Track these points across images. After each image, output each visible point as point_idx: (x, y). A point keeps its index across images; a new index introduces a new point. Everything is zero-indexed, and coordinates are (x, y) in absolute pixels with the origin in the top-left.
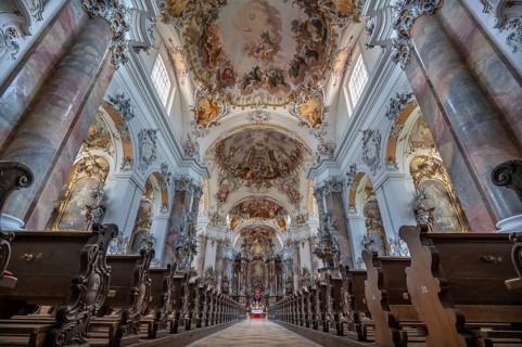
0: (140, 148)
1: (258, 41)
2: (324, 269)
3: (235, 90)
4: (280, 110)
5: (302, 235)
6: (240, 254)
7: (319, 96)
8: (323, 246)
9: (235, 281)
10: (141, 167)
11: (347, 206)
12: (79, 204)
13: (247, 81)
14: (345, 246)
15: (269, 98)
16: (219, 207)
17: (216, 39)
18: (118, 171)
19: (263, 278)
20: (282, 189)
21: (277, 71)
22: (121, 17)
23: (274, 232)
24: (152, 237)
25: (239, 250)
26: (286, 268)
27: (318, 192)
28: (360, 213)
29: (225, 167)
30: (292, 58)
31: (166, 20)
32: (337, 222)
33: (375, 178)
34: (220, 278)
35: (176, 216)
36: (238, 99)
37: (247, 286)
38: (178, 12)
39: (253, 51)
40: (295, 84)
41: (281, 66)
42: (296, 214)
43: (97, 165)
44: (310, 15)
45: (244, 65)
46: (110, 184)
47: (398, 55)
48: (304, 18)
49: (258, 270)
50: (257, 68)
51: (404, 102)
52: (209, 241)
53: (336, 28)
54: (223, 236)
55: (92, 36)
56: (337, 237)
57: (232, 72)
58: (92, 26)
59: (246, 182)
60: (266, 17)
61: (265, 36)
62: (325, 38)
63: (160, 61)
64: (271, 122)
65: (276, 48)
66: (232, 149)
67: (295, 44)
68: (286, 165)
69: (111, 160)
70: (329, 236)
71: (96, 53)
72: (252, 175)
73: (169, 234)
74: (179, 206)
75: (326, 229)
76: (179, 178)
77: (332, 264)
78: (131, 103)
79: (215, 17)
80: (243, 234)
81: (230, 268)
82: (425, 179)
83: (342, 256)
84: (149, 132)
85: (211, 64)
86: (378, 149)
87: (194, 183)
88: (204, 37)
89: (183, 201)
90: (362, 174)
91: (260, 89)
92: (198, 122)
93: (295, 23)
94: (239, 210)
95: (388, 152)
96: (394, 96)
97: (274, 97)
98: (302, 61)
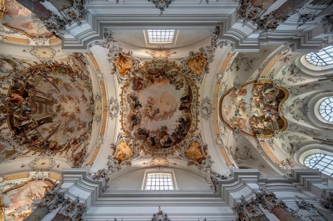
1: (155, 107)
3: (130, 90)
4: (119, 125)
13: (135, 99)
15: (125, 115)
30: (148, 129)
36: (126, 92)
39: (150, 103)
40: (135, 134)
41: (142, 122)
45: (143, 97)
48: (170, 132)
50: (141, 106)
57: (141, 89)
60: (168, 111)
61: (158, 111)
65: (151, 118)
67: (155, 129)
91: (130, 109)
93: (166, 128)
97: (126, 119)
98: (147, 136)
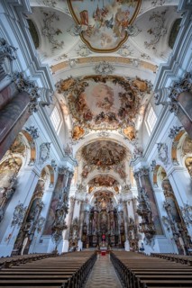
0: (41, 153)
2: (143, 224)
3: (92, 122)
4: (114, 132)
5: (128, 197)
6: (93, 208)
7: (133, 126)
8: (142, 208)
9: (91, 225)
10: (40, 163)
11: (152, 183)
12: (1, 186)
13: (98, 118)
14: (154, 208)
15: (108, 126)
16: (83, 181)
17: (83, 100)
18: (26, 166)
19: (107, 223)
20: (116, 171)
21: (112, 114)
22: (36, 91)
23: (112, 194)
24: (42, 204)
25: (93, 205)
26: (120, 217)
27: (136, 174)
28: (160, 188)
29: (87, 159)
30: (119, 108)
31: (60, 92)
32: (148, 193)
33: (167, 169)
34: (82, 224)
35: (58, 190)
36: (93, 126)
38: (66, 89)
39: (100, 105)
41: (114, 112)
42: (124, 185)
43: (15, 162)
44: (127, 90)
45: (96, 111)
46: (20, 174)
48: (124, 91)
49: (104, 217)
50: (103, 113)
51: (178, 130)
52: (76, 202)
54: (84, 198)
55: (19, 101)
56: (149, 202)
57: (90, 114)
58: (19, 96)
59: (97, 167)
61: (106, 99)
62: (134, 100)
63: (55, 109)
64: (110, 137)
65: (111, 104)
66: (90, 150)
67: (121, 102)
68: (118, 158)
69: (24, 160)
70: (144, 202)
71: (19, 108)
72: (100, 163)
73: (53, 201)
74: (60, 183)
75: (142, 197)
76: (61, 167)
77: (147, 220)
78: (38, 130)
79: (83, 91)
80: (95, 195)
81: (88, 217)
83: (153, 215)
84: (46, 144)
85: (81, 111)
86: (167, 153)
87: (69, 169)
88: (78, 99)
89: (62, 180)
90: (159, 166)
91: (104, 122)
93: (120, 94)
94: (94, 182)
95: (173, 155)
97: (110, 125)
98: (124, 109)
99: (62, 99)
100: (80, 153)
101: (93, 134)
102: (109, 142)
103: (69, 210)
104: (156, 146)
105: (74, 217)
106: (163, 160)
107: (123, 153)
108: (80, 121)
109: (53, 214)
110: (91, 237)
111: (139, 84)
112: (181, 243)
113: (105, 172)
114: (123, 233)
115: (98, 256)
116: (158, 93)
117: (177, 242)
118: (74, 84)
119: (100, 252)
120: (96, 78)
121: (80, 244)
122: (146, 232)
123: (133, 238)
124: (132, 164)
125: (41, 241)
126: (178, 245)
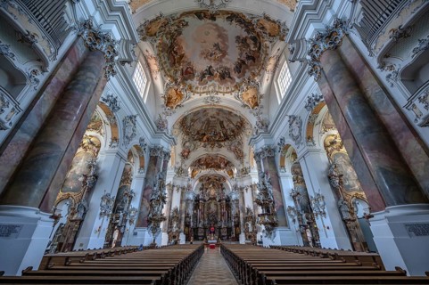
0: (124, 130)
1: (211, 49)
2: (263, 215)
3: (195, 82)
4: (228, 96)
5: (246, 183)
6: (198, 196)
7: (257, 87)
8: (262, 197)
9: (195, 216)
10: (125, 144)
11: (279, 168)
12: (77, 173)
13: (203, 75)
14: (278, 196)
15: (219, 88)
16: (183, 162)
17: (180, 48)
18: (107, 148)
19: (217, 213)
20: (230, 149)
21: (226, 68)
22: (112, 47)
23: (224, 179)
24: (132, 192)
25: (198, 192)
26: (234, 206)
27: (257, 156)
28: (288, 172)
29: (188, 134)
30: (236, 60)
31: (144, 39)
32: (271, 178)
33: (299, 150)
34: (183, 216)
35: (150, 175)
36: (197, 88)
37: (204, 220)
38: (153, 33)
39: (208, 55)
40: (239, 78)
41: (228, 66)
42: (241, 167)
43: (92, 143)
44: (249, 33)
45: (201, 65)
46: (101, 157)
47: (312, 70)
48: (245, 34)
49: (213, 207)
50: (211, 67)
51: (317, 100)
52: (175, 189)
53: (268, 43)
54: (185, 184)
55: (92, 65)
56: (272, 190)
57: (192, 69)
58: (91, 57)
59: (203, 144)
60: (217, 33)
61: (216, 46)
62: (259, 48)
63: (139, 65)
64: (221, 104)
65: (224, 54)
66: (192, 120)
67: (238, 51)
68: (233, 131)
69: (102, 139)
70: (266, 189)
71: (94, 77)
72: (208, 139)
73: (145, 189)
74: (153, 168)
75: (264, 184)
76: (153, 147)
77: (268, 211)
78: (117, 100)
79: (180, 33)
80: (201, 180)
81: (191, 207)
82: (336, 152)
83: (276, 205)
84: (131, 118)
85: (177, 65)
86: (300, 130)
87: (164, 150)
88: (172, 47)
89: (155, 164)
90: (288, 146)
91: (213, 82)
92: (167, 105)
93: (238, 37)
94: (199, 163)
95: (307, 133)
96: (311, 95)
97: (223, 87)
98: (243, 62)
99: (148, 48)
100: (177, 127)
101: (196, 99)
102: (220, 111)
103: (167, 200)
104: (287, 118)
105: (173, 207)
106: (295, 139)
107: (241, 125)
108: (176, 81)
109: (147, 204)
110: (196, 229)
111: (267, 25)
112: (309, 234)
113: (214, 151)
114: (237, 225)
115: (206, 249)
116: (295, 45)
117: (303, 234)
118: (165, 25)
119: (208, 245)
120: (200, 15)
121: (182, 238)
122: (265, 224)
123: (250, 230)
124: (253, 141)
125: (135, 234)
126: (303, 238)
